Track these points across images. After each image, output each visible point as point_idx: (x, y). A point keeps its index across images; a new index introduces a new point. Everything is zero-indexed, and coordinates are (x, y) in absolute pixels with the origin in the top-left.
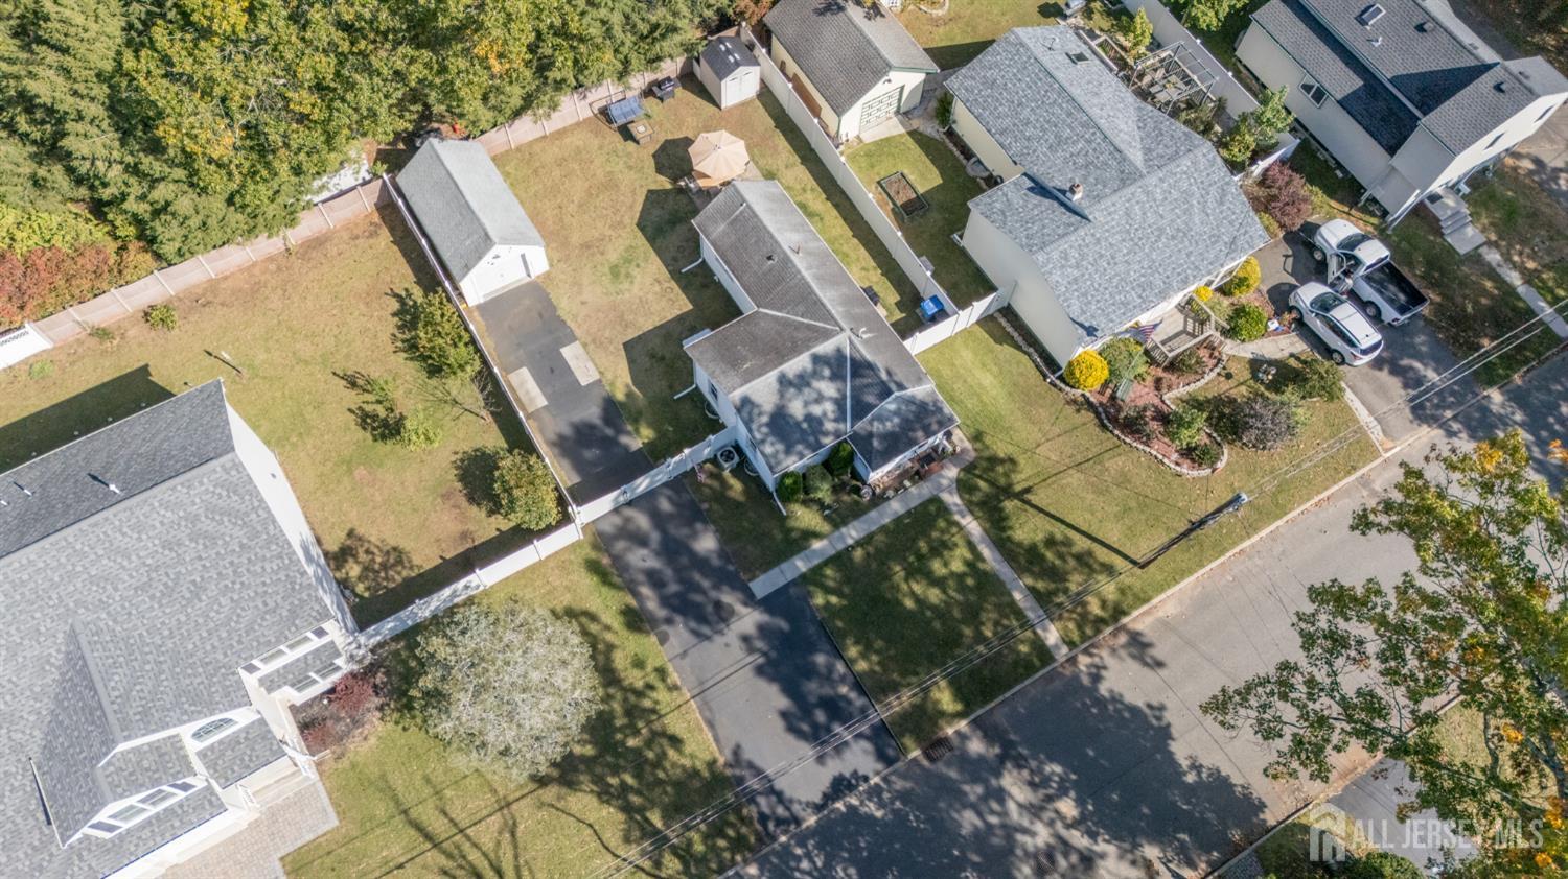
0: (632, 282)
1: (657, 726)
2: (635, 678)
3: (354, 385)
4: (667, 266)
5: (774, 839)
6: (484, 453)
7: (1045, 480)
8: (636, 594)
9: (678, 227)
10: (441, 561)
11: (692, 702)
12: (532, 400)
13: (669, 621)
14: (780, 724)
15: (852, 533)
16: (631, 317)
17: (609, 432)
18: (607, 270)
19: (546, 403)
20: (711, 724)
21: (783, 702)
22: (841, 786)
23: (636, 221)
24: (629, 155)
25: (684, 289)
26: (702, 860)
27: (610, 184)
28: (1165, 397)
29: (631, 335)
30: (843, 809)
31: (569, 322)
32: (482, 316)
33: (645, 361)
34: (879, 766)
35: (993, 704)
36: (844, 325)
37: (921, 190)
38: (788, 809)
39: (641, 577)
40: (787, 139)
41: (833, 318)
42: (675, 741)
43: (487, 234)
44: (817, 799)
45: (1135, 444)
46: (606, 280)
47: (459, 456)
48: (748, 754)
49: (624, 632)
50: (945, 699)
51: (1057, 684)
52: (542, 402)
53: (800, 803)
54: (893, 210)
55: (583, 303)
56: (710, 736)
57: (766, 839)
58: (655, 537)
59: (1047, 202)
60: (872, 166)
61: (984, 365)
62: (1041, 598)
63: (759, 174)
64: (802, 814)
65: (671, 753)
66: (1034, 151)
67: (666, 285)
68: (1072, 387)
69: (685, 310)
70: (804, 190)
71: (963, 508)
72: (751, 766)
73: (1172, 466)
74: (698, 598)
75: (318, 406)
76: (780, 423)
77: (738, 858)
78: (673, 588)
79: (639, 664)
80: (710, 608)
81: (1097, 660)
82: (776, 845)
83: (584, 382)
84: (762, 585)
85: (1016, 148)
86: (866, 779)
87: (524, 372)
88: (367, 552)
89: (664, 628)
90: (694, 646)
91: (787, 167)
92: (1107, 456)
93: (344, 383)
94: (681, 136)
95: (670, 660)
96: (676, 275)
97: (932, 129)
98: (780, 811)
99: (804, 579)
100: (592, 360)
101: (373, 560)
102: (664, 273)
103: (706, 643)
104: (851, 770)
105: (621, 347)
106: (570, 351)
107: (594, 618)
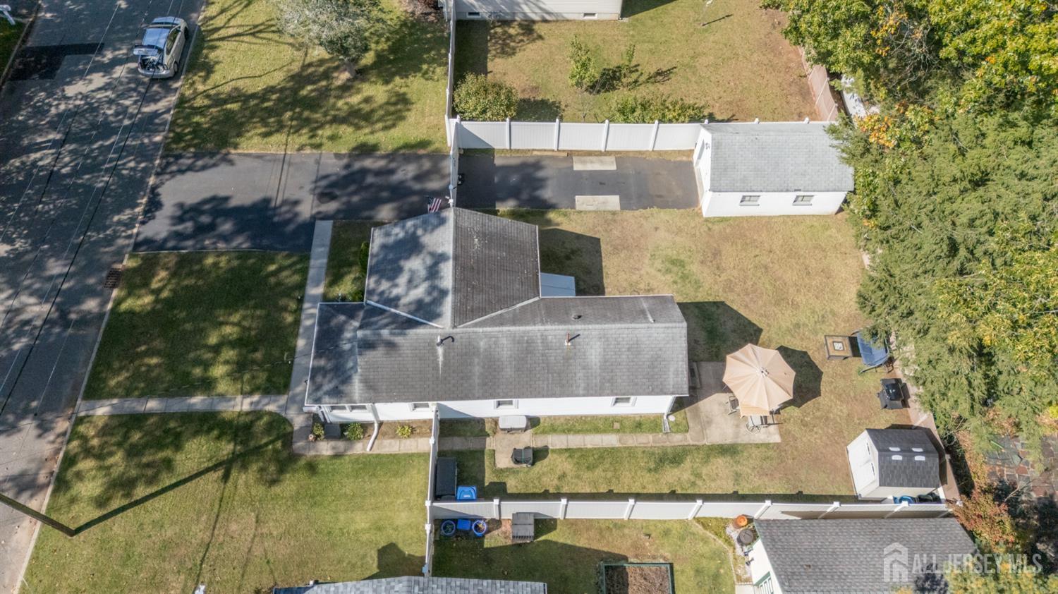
0: (659, 271)
1: (286, 130)
2: (327, 131)
3: (659, 73)
5: (162, 157)
7: (221, 500)
8: (383, 157)
10: (489, 70)
11: (283, 153)
12: (584, 162)
13: (348, 166)
14: (222, 193)
15: (312, 311)
16: (622, 255)
17: (525, 196)
18: (682, 257)
19: (575, 169)
20: (259, 157)
21: (233, 203)
22: (155, 204)
23: (728, 303)
26: (188, 117)
27: (780, 299)
29: (604, 247)
30: (139, 201)
32: (681, 162)
33: (573, 246)
34: (141, 238)
35: (101, 334)
38: (171, 173)
39: (393, 165)
42: (266, 135)
44: (160, 190)
46: (673, 254)
47: (563, 107)
48: (223, 168)
49: (363, 139)
53: (167, 180)
54: (625, 558)
55: (656, 229)
56: (253, 151)
57: (167, 153)
58: (416, 187)
60: (698, 572)
61: (379, 529)
62: (136, 420)
63: (739, 441)
64: (160, 178)
65: (263, 130)
70: (699, 476)
71: (259, 407)
72: (214, 165)
74: (352, 188)
75: (652, 52)
76: (411, 246)
77: (171, 135)
78: (370, 180)
79: (333, 138)
80: (338, 192)
81: (52, 438)
82: (158, 156)
83: (577, 198)
84: (324, 230)
86: (143, 223)
87: (614, 167)
88: (522, 41)
89: (345, 161)
90: (318, 171)
93: (664, 69)
94: (822, 389)
95: (321, 154)
98: (174, 168)
100: (596, 212)
101: (514, 41)
103: (314, 178)
104: (157, 218)
105: (597, 236)
106: (613, 201)
107: (386, 128)
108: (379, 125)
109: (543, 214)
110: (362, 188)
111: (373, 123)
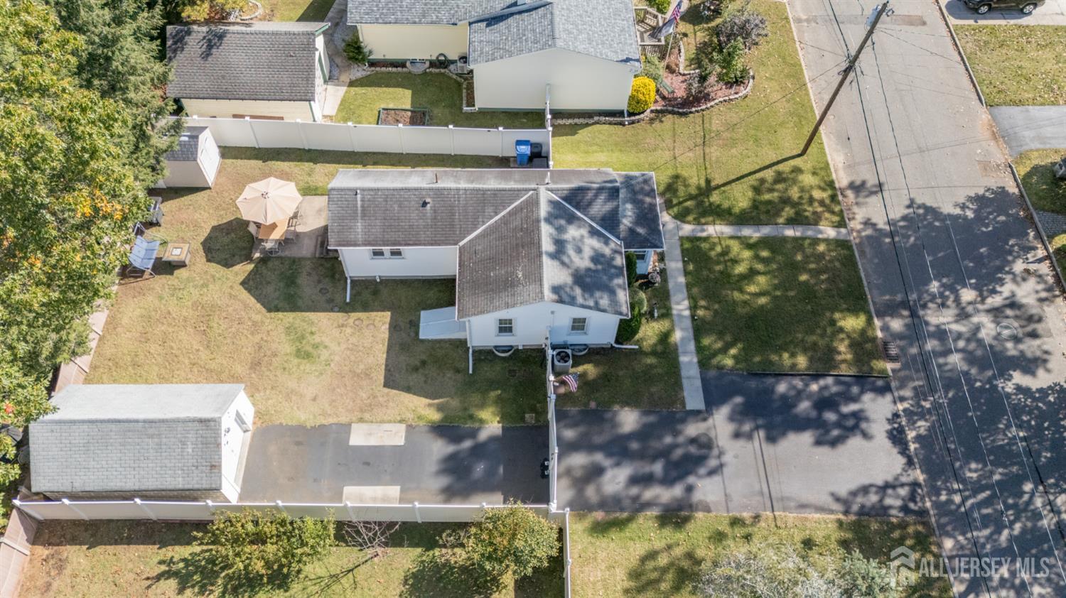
0: (326, 347)
4: (332, 310)
5: (925, 511)
6: (414, 576)
7: (706, 168)
8: (648, 505)
9: (299, 281)
11: (776, 512)
12: (385, 499)
13: (690, 489)
14: (824, 451)
15: (681, 306)
16: (362, 366)
17: (467, 444)
18: (296, 361)
19: (398, 488)
21: (807, 437)
22: (897, 437)
23: (264, 310)
24: (188, 279)
25: (366, 308)
27: (207, 310)
28: (681, 71)
29: (380, 376)
30: (918, 446)
31: (325, 422)
33: (415, 378)
34: (889, 397)
35: (869, 297)
36: (533, 186)
37: (408, 107)
38: (902, 485)
39: (634, 491)
40: (283, 161)
41: (519, 190)
43: (201, 421)
44: (901, 461)
45: (709, 105)
46: (306, 366)
48: (843, 491)
49: (680, 536)
50: (852, 323)
51: (868, 250)
52: (394, 491)
53: (901, 474)
55: (314, 399)
57: (924, 518)
58: (599, 457)
59: (510, 20)
62: (797, 220)
64: (910, 479)
66: (458, 6)
67: (351, 321)
68: (643, 113)
69: (388, 320)
71: (698, 226)
72: (854, 494)
73: (737, 96)
74: (679, 453)
76: (586, 282)
77: (935, 549)
78: (658, 468)
79: (720, 538)
80: (693, 449)
81: (859, 217)
82: (932, 512)
83: (401, 442)
84: (693, 398)
85: (444, 15)
86: (896, 415)
87: (349, 490)
89: (693, 498)
90: (723, 481)
91: (310, 175)
92: (707, 125)
94: (208, 231)
95: (728, 510)
96: (346, 308)
97: (359, 72)
98: (902, 493)
99: (703, 364)
100: (382, 422)
102: (339, 317)
103: (725, 470)
104: (885, 422)
105: (386, 390)
106: (359, 437)
107: (652, 555)
108: (663, 560)
109: (445, 419)
110: (665, 453)
111: (672, 564)
